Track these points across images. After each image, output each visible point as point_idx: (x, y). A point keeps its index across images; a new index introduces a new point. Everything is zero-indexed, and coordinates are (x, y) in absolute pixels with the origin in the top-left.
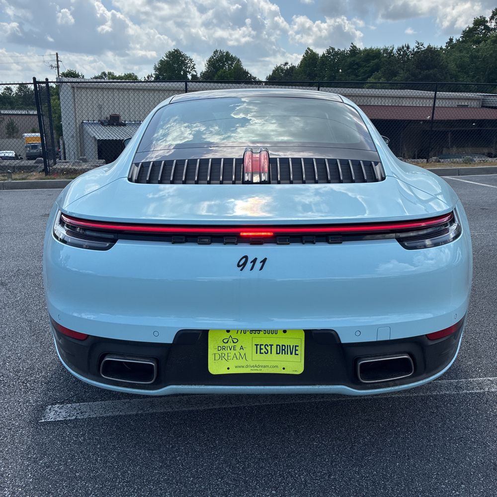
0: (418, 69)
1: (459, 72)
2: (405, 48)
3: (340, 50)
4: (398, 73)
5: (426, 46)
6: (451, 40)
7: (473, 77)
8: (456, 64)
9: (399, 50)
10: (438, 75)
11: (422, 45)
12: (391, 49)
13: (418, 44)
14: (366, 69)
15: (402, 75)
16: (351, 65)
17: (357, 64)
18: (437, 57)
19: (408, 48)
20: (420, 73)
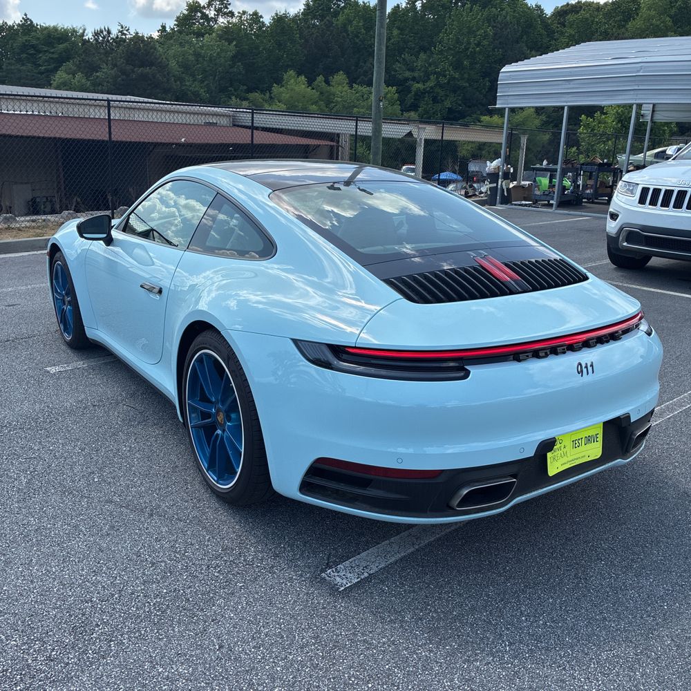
0: (130, 64)
1: (183, 73)
2: (105, 33)
3: (6, 23)
4: (101, 68)
5: (132, 32)
6: (164, 27)
7: (202, 81)
8: (178, 62)
9: (97, 34)
10: (158, 76)
11: (127, 31)
12: (81, 31)
13: (122, 27)
14: (51, 55)
15: (106, 72)
16: (25, 47)
17: (33, 46)
18: (152, 50)
19: (109, 32)
20: (133, 72)
